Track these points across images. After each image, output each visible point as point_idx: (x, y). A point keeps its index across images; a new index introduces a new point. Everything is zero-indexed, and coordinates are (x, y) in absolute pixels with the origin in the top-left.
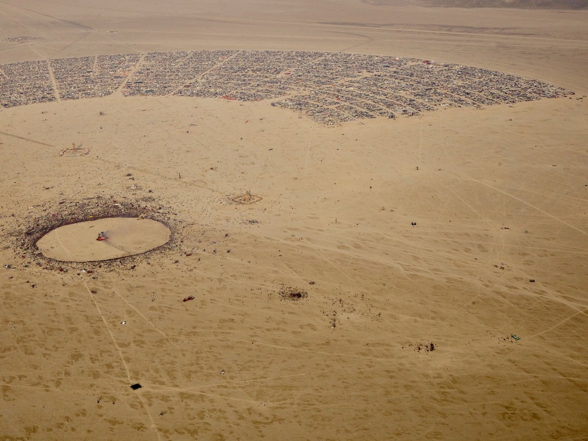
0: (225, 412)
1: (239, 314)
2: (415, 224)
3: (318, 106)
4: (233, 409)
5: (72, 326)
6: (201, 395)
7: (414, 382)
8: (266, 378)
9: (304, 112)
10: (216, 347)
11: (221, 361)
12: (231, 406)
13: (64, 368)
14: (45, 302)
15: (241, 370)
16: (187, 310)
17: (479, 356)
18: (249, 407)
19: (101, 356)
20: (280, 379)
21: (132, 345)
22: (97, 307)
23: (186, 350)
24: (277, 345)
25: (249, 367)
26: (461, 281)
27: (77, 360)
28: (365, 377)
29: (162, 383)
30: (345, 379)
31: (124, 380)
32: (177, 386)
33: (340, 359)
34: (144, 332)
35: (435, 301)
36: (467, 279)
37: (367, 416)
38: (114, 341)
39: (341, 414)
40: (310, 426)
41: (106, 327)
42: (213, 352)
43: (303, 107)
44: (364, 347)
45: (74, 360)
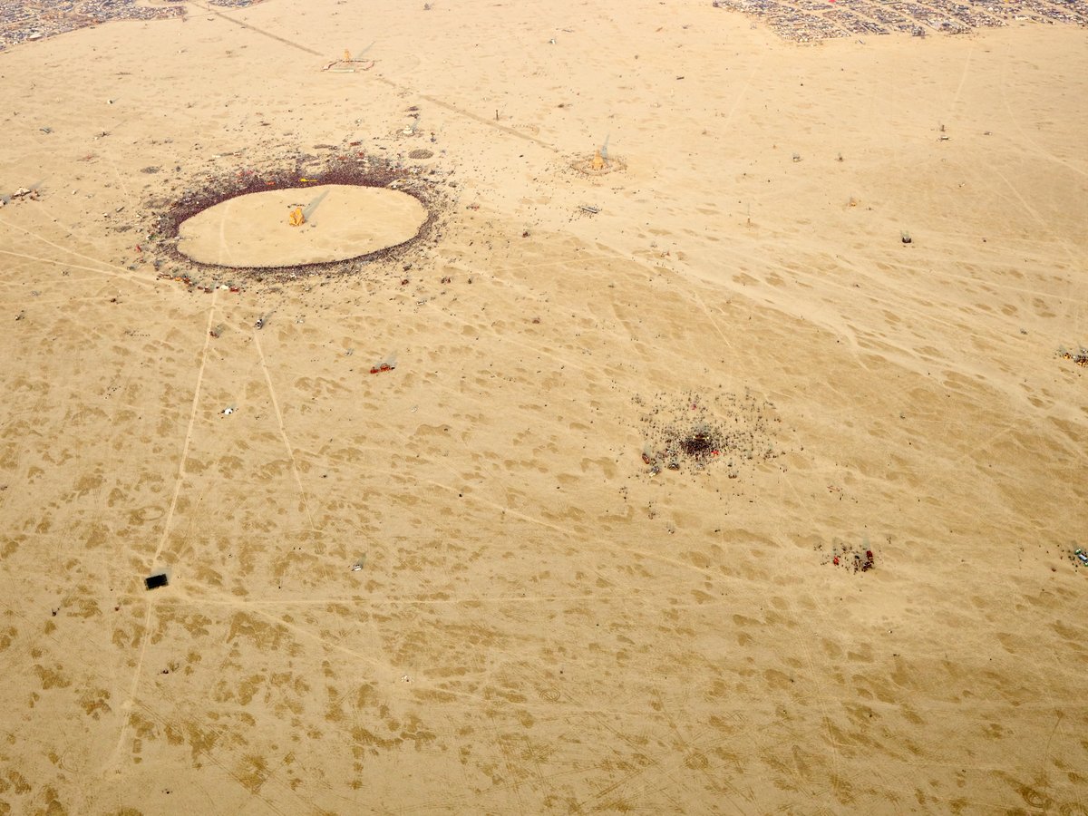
0: (307, 688)
1: (468, 416)
2: (910, 241)
3: (793, 10)
4: (330, 681)
5: (129, 407)
6: (280, 627)
7: (796, 662)
8: (445, 597)
9: (764, 18)
10: (379, 495)
11: (371, 534)
12: (328, 673)
13: (50, 509)
14: (116, 348)
15: (403, 567)
16: (368, 394)
17: (980, 603)
18: (368, 682)
19: (137, 489)
20: (476, 605)
21: (214, 467)
22: (202, 368)
23: (314, 496)
24: (512, 506)
25: (424, 560)
26: (979, 386)
27: (84, 492)
28: (678, 631)
29: (216, 580)
30: (628, 627)
31: (144, 558)
32: (241, 592)
33: (638, 567)
34: (252, 439)
35: (907, 430)
36: (996, 381)
37: (641, 758)
38: (186, 453)
39: (578, 742)
40: (487, 771)
41: (190, 418)
42: (366, 507)
43: (766, 11)
44: (706, 539)
45: (78, 493)
